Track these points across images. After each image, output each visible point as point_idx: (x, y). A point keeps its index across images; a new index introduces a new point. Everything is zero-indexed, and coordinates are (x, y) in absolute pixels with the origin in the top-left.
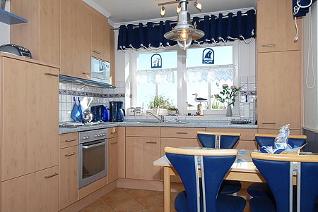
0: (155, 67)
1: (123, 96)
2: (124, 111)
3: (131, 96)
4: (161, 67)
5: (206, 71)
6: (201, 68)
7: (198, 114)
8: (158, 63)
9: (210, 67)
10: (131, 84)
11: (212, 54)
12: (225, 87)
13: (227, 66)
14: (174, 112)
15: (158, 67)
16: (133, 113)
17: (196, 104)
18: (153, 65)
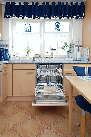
0: (27, 31)
1: (8, 46)
2: (9, 55)
3: (12, 47)
4: (30, 31)
5: (56, 34)
6: (53, 33)
7: (52, 57)
8: (29, 29)
9: (58, 33)
10: (13, 40)
11: (59, 26)
12: (66, 44)
13: (67, 33)
14: (39, 56)
15: (29, 31)
16: (14, 57)
17: (50, 52)
18: (26, 30)
